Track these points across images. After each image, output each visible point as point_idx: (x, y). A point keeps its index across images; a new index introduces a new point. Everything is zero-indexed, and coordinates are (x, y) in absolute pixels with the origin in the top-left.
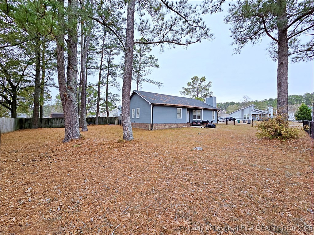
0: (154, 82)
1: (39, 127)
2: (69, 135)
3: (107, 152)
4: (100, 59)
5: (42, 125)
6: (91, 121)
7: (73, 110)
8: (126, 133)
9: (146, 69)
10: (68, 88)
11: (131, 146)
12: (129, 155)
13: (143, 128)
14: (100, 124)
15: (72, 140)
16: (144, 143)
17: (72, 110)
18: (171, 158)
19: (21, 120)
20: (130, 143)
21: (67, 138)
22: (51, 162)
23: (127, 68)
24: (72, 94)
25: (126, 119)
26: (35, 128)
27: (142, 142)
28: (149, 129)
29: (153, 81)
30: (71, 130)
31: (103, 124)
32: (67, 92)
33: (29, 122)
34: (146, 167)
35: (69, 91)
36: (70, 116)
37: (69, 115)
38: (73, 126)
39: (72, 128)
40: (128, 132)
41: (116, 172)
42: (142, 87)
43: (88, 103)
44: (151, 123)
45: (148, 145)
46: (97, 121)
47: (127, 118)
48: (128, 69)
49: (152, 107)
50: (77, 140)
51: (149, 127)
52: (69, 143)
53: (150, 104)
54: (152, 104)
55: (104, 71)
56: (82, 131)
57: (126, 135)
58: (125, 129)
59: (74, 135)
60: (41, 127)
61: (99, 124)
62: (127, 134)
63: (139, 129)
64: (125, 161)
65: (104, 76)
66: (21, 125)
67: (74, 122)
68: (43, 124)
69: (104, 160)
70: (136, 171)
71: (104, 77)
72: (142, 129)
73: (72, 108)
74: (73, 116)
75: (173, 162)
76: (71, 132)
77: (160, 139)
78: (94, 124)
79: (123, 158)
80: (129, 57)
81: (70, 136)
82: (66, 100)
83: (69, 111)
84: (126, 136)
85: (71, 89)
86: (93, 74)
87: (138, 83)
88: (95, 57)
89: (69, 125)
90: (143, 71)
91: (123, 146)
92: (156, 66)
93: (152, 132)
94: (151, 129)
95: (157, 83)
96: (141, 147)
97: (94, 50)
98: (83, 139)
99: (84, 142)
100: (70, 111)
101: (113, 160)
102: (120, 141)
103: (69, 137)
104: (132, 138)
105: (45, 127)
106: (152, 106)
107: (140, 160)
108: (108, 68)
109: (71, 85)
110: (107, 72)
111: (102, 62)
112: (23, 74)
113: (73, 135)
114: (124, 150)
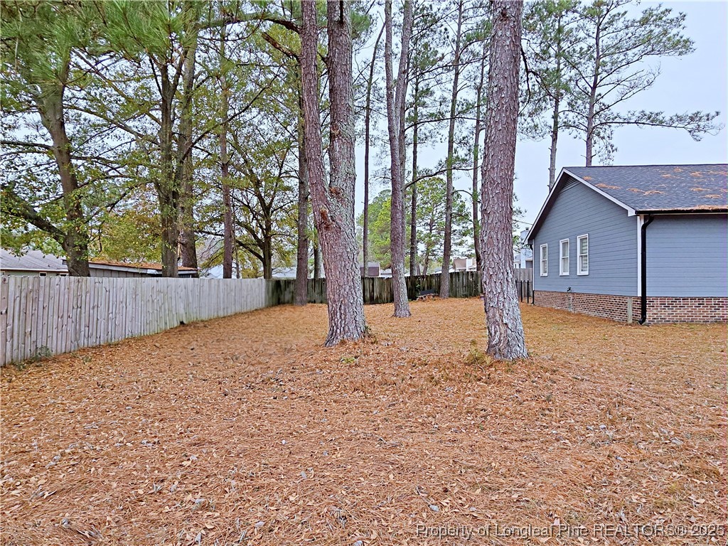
0: (667, 119)
1: (309, 302)
2: (337, 328)
3: (417, 392)
4: (450, 86)
5: (316, 296)
6: (430, 287)
7: (345, 255)
8: (495, 333)
9: (626, 72)
10: (332, 192)
11: (509, 384)
12: (485, 417)
13: (605, 315)
14: (456, 296)
15: (343, 342)
16: (570, 376)
17: (341, 256)
18: (675, 469)
19: (278, 283)
20: (507, 372)
21: (332, 334)
22: (275, 398)
23: (496, 89)
24: (342, 209)
25: (494, 278)
26: (303, 303)
27: (564, 371)
28: (630, 321)
29: (660, 117)
30: (341, 314)
31: (466, 296)
32: (328, 204)
33: (292, 287)
34: (523, 481)
35: (333, 201)
36: (338, 273)
37: (336, 268)
38: (346, 301)
39: (343, 307)
40: (503, 329)
41: (401, 469)
42: (612, 149)
43: (431, 230)
44: (640, 294)
45: (584, 386)
46: (446, 285)
47: (501, 275)
48: (501, 90)
49: (644, 228)
50: (356, 344)
51: (630, 312)
52: (333, 351)
53: (631, 213)
54: (638, 213)
55: (462, 123)
56: (396, 316)
57: (497, 338)
58: (491, 314)
59: (349, 329)
60: (315, 302)
61: (453, 294)
62: (498, 333)
63: (588, 316)
64: (459, 437)
65: (464, 138)
66: (280, 294)
67: (347, 290)
68: (318, 294)
69: (397, 417)
70: (474, 485)
71: (463, 142)
72: (601, 319)
73: (341, 251)
74: (346, 272)
75: (669, 492)
76: (341, 317)
77: (664, 369)
78: (438, 296)
79: (457, 424)
80: (503, 47)
81: (338, 331)
82: (327, 228)
83: (336, 257)
84: (494, 343)
85: (337, 193)
86: (434, 139)
87: (589, 139)
88: (439, 82)
89: (337, 296)
90: (614, 85)
91: (479, 380)
92: (674, 46)
93: (641, 330)
94: (640, 317)
95: (680, 119)
96: (546, 393)
97: (434, 63)
98: (373, 340)
99: (372, 350)
100: (339, 257)
101: (422, 424)
102: (475, 361)
103: (336, 331)
104: (520, 350)
105: (321, 302)
106: (640, 223)
107: (516, 445)
108: (478, 106)
109: (339, 183)
110: (474, 122)
111: (455, 95)
112: (280, 174)
113: (346, 329)
114: (475, 395)
